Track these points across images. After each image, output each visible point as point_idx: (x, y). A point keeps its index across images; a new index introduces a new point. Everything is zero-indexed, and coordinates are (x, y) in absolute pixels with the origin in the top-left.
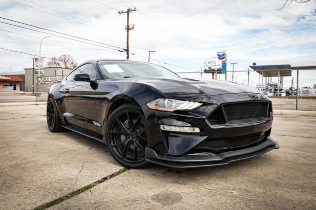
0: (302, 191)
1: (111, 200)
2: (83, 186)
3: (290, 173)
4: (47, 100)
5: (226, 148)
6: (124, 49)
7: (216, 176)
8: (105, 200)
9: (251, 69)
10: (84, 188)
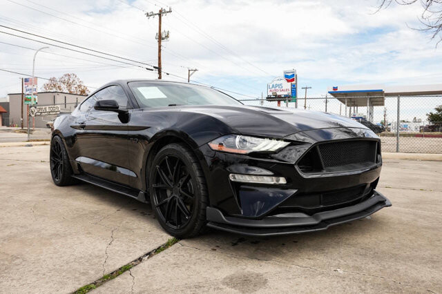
0: (433, 267)
1: (163, 287)
2: (118, 267)
3: (411, 241)
4: (50, 138)
5: (322, 206)
6: (154, 67)
7: (309, 246)
8: (155, 287)
9: (329, 96)
10: (120, 269)
